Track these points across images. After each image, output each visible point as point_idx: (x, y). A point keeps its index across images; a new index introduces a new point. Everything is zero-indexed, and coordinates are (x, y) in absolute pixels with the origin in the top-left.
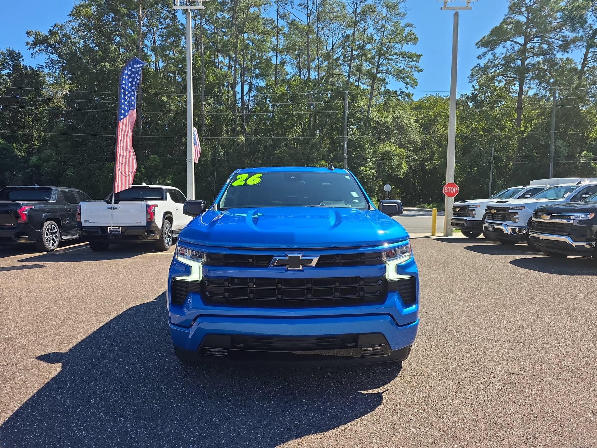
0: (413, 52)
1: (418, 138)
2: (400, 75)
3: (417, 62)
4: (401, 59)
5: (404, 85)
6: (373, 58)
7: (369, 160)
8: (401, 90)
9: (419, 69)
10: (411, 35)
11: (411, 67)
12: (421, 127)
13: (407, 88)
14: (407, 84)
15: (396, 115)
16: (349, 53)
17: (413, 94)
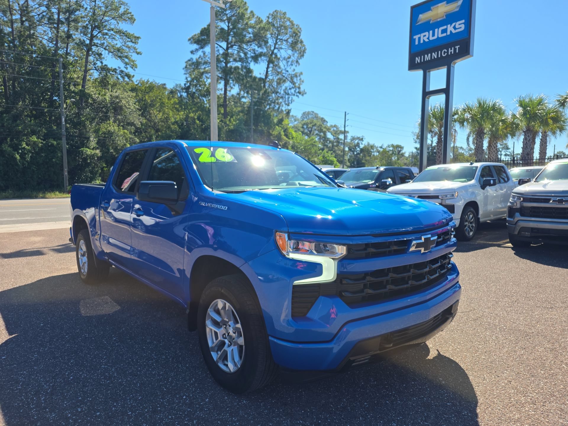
0: (131, 33)
1: (138, 121)
2: (119, 53)
3: (135, 44)
4: (118, 36)
5: (124, 65)
6: (86, 27)
7: (91, 139)
8: (120, 68)
9: (138, 51)
10: (128, 14)
11: (129, 47)
12: (140, 110)
13: (127, 68)
14: (126, 64)
15: (114, 94)
16: (56, 17)
17: (134, 76)
